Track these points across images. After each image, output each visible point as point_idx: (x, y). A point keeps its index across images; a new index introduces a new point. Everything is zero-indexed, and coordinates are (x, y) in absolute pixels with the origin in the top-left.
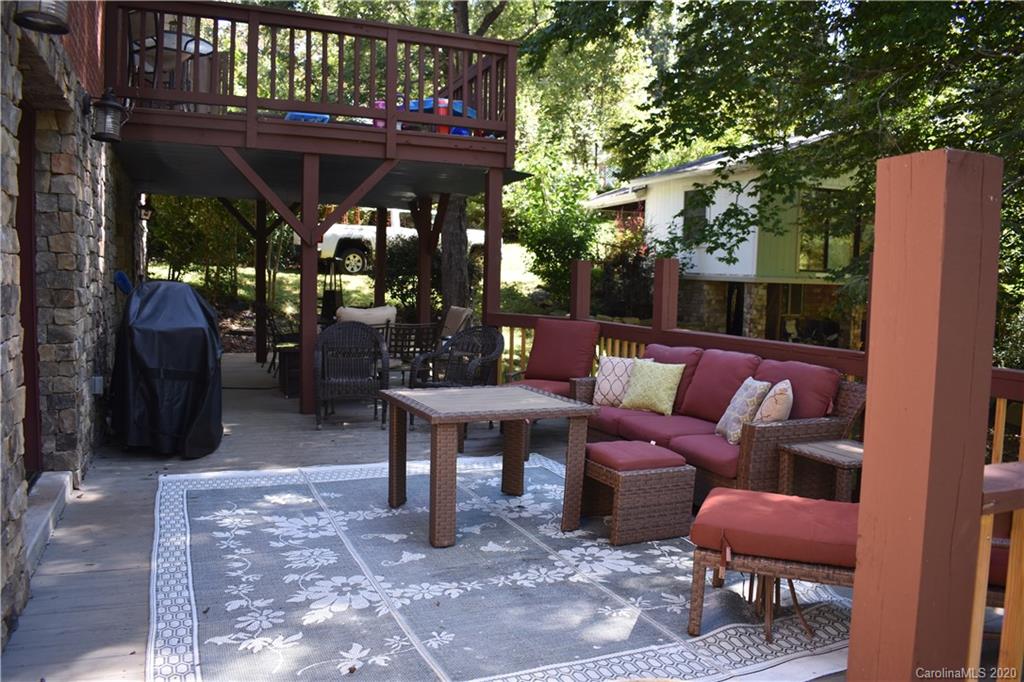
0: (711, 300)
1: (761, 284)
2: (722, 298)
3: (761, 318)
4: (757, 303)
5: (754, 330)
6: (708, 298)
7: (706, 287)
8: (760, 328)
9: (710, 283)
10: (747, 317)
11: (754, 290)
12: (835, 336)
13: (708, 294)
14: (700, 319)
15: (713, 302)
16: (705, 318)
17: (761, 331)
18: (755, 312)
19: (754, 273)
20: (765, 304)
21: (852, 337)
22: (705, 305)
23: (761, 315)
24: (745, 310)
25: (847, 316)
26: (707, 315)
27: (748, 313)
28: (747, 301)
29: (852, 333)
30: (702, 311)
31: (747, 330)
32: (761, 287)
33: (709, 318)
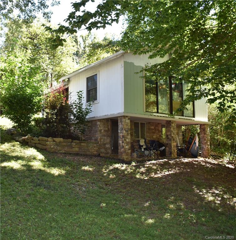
0: (101, 130)
1: (127, 116)
2: (107, 129)
3: (128, 135)
4: (125, 127)
5: (125, 142)
6: (100, 129)
7: (98, 123)
8: (127, 140)
9: (100, 120)
10: (121, 135)
11: (124, 120)
12: (164, 148)
13: (100, 126)
14: (96, 140)
15: (102, 131)
16: (99, 140)
17: (129, 142)
18: (124, 132)
19: (123, 111)
20: (130, 127)
21: (173, 147)
22: (99, 133)
23: (128, 134)
24: (119, 131)
25: (169, 136)
26: (99, 138)
27: (121, 133)
28: (120, 126)
29: (172, 145)
30: (97, 136)
31: (121, 142)
32: (127, 118)
33: (100, 139)
